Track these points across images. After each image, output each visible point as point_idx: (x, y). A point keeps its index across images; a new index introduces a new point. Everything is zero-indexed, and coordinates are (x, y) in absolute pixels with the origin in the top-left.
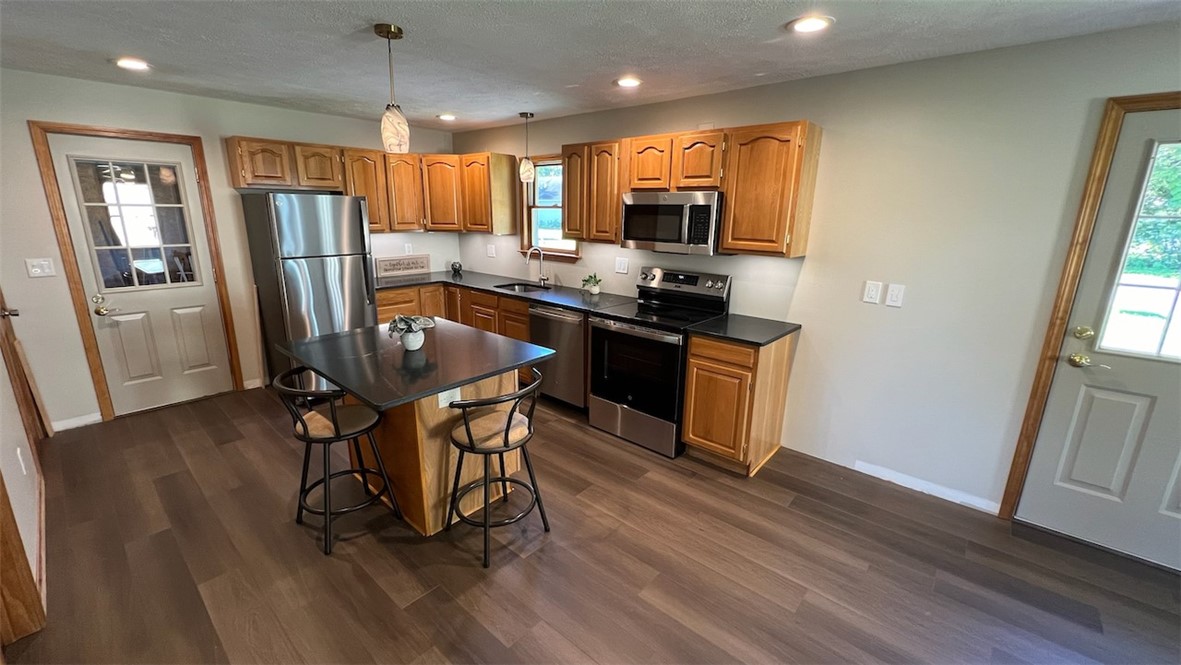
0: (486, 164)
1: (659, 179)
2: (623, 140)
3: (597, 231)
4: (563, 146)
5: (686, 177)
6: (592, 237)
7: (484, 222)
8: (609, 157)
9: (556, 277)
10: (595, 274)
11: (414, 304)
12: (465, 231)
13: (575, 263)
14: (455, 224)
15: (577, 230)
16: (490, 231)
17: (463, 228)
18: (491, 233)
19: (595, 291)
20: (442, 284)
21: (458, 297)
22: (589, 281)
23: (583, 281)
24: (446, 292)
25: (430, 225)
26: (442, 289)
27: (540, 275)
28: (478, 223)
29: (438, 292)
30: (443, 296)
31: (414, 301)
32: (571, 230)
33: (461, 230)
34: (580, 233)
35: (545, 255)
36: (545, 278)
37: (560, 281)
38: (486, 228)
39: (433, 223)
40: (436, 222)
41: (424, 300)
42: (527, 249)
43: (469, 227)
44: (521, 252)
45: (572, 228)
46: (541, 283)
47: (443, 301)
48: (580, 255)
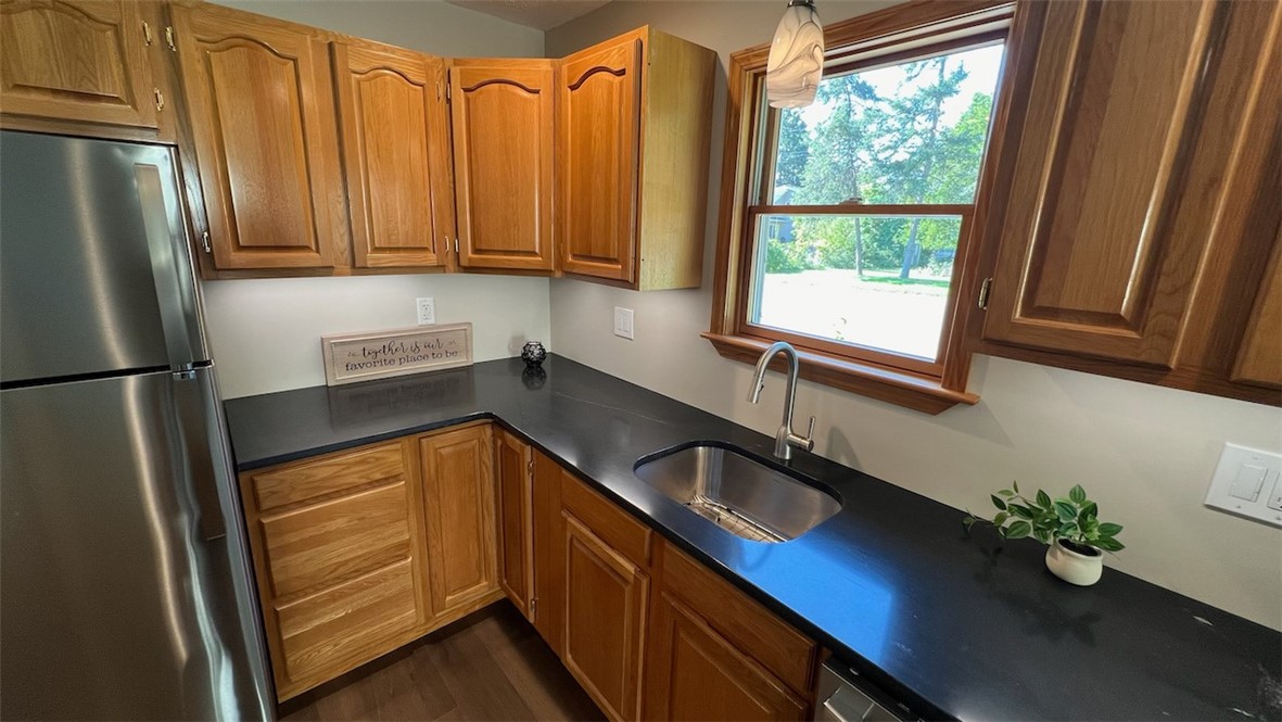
7: (615, 251)
9: (835, 435)
10: (1078, 494)
11: (403, 483)
12: (558, 274)
13: (934, 414)
14: (533, 253)
15: (1115, 319)
16: (631, 279)
17: (556, 266)
18: (634, 285)
19: (1086, 571)
20: (490, 420)
21: (526, 466)
22: (1039, 511)
23: (999, 503)
24: (499, 443)
25: (470, 255)
26: (489, 431)
27: (783, 429)
28: (596, 255)
29: (475, 441)
30: (490, 451)
31: (401, 477)
32: (1053, 312)
33: (551, 271)
34: (1133, 335)
35: (804, 365)
36: (807, 443)
37: (851, 455)
38: (618, 269)
39: (477, 251)
40: (484, 248)
41: (433, 471)
42: (734, 334)
43: (571, 263)
44: (714, 342)
45: (1064, 304)
46: (785, 453)
47: (490, 463)
48: (971, 388)
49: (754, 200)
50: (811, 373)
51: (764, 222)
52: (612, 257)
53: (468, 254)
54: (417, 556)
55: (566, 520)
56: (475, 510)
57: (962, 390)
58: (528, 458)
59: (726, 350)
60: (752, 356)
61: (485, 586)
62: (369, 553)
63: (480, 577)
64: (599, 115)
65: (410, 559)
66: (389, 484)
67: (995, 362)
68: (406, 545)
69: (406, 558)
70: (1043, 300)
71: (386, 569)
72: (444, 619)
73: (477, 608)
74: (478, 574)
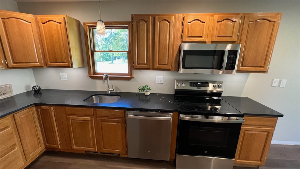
0: (63, 22)
1: (201, 37)
2: (177, 14)
3: (159, 64)
4: (132, 15)
5: (218, 36)
6: (155, 67)
7: (65, 60)
8: (169, 24)
9: (116, 88)
10: (146, 85)
11: (11, 128)
12: (45, 67)
13: (129, 80)
14: (37, 62)
15: (145, 64)
16: (71, 66)
17: (44, 65)
18: (72, 67)
19: (148, 93)
20: (33, 105)
21: (52, 111)
22: (143, 89)
23: (139, 89)
24: (39, 110)
25: (12, 64)
26: (34, 108)
27: (108, 89)
28: (59, 61)
29: (31, 112)
30: (36, 113)
31: (9, 127)
32: (140, 64)
33: (43, 66)
34: (147, 65)
35: (109, 77)
36: (113, 90)
37: (119, 90)
38: (67, 64)
39: (14, 63)
40: (17, 62)
41: (20, 122)
42: (94, 75)
43: (50, 64)
44: (89, 76)
45: (141, 63)
46: (109, 92)
47: (36, 116)
48: (133, 76)
49: (93, 50)
50: (111, 78)
51: (95, 53)
52: (64, 61)
53: (11, 64)
54: (19, 147)
55: (69, 117)
56: (34, 129)
57: (132, 76)
58: (52, 109)
59: (92, 78)
60: (101, 78)
61: (41, 148)
62: (4, 150)
63: (39, 147)
64: (54, 31)
65: (17, 148)
66: (5, 129)
67: (135, 71)
68: (15, 145)
69: (15, 148)
70: (139, 63)
71: (9, 153)
72: (29, 161)
73: (38, 156)
74: (38, 146)
